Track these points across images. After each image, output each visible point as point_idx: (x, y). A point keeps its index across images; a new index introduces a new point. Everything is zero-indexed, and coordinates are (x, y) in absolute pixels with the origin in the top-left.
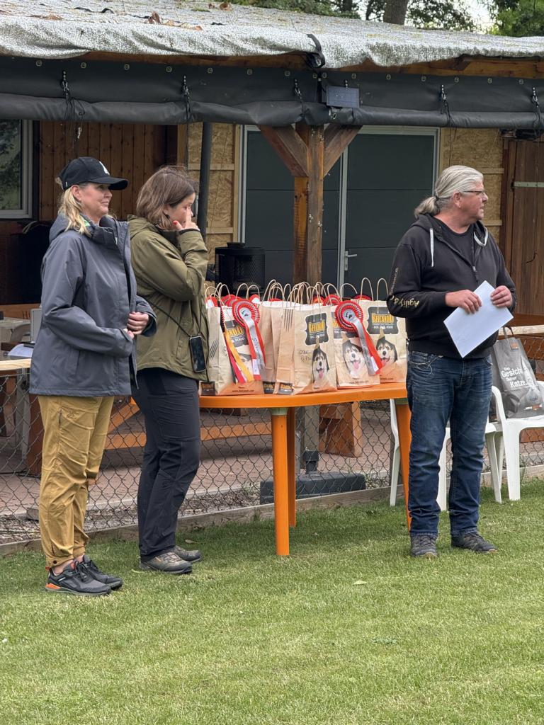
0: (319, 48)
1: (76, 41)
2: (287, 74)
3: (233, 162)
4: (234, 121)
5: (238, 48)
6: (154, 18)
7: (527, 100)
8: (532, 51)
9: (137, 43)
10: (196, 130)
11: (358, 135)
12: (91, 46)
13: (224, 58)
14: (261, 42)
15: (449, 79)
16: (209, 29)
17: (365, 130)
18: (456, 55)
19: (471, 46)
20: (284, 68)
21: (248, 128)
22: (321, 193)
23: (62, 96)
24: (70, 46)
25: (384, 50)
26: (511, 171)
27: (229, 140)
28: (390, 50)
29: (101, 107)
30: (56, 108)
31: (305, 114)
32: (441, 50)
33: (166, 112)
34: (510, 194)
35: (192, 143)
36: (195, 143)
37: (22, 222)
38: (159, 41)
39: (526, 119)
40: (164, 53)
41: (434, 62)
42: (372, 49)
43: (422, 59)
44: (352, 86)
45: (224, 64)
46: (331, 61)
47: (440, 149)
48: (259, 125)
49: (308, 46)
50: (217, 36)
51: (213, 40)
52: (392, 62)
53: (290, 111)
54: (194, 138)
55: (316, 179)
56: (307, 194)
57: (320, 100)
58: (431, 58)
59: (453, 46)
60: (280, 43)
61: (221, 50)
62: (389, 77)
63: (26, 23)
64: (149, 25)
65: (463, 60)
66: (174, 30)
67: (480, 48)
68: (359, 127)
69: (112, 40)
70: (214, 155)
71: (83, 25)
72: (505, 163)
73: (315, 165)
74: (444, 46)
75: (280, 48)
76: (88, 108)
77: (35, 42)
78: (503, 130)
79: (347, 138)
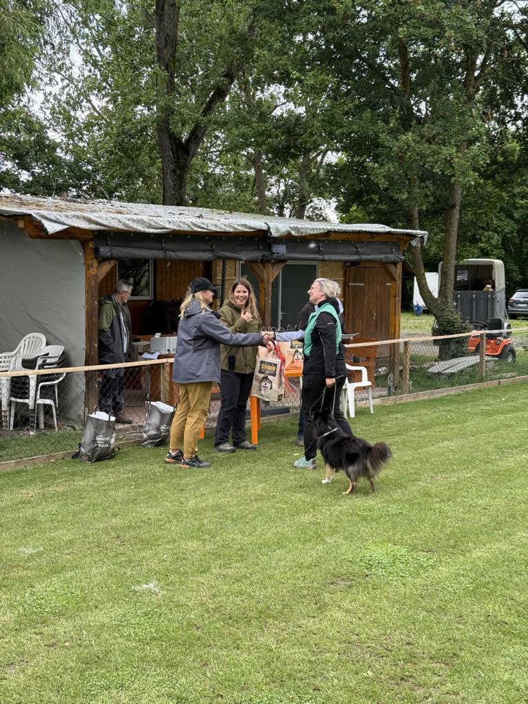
0: (269, 228)
1: (167, 226)
2: (256, 239)
3: (235, 275)
4: (236, 259)
5: (235, 228)
6: (200, 216)
7: (355, 250)
8: (357, 229)
9: (193, 227)
10: (220, 263)
11: (286, 265)
12: (173, 228)
13: (230, 233)
14: (244, 225)
15: (324, 241)
16: (223, 221)
17: (289, 263)
18: (326, 231)
19: (332, 228)
20: (255, 237)
21: (241, 262)
22: (270, 289)
23: (162, 249)
24: (165, 228)
25: (296, 229)
26: (347, 279)
27: (234, 267)
28: (299, 229)
29: (178, 253)
30: (159, 254)
31: (264, 256)
32: (320, 229)
33: (206, 256)
34: (347, 288)
35: (218, 268)
36: (219, 269)
37: (149, 301)
38: (202, 226)
39: (355, 257)
40: (204, 230)
41: (317, 234)
42: (291, 228)
43: (312, 233)
44: (283, 244)
45: (229, 235)
46: (274, 234)
47: (319, 270)
48: (245, 261)
49: (264, 227)
50: (226, 224)
51: (225, 225)
52: (299, 234)
53: (257, 255)
54: (220, 266)
55: (268, 283)
56: (265, 289)
57: (270, 250)
58: (316, 232)
59: (324, 227)
60: (253, 226)
61: (228, 229)
62: (298, 240)
63: (146, 218)
64: (198, 219)
65: (329, 233)
66: (208, 221)
67: (336, 228)
68: (286, 261)
69: (182, 225)
70: (227, 273)
71: (170, 219)
72: (345, 275)
73: (268, 277)
74: (321, 227)
75: (253, 228)
76: (172, 254)
77: (150, 226)
78: (345, 262)
79: (281, 266)
